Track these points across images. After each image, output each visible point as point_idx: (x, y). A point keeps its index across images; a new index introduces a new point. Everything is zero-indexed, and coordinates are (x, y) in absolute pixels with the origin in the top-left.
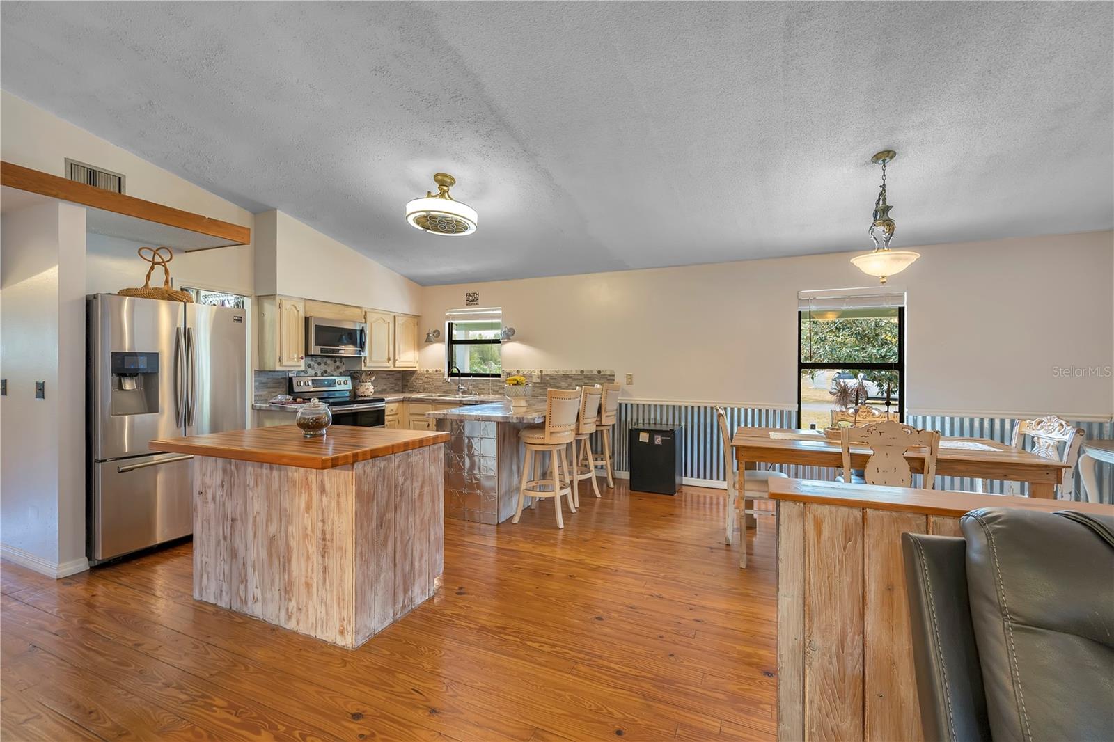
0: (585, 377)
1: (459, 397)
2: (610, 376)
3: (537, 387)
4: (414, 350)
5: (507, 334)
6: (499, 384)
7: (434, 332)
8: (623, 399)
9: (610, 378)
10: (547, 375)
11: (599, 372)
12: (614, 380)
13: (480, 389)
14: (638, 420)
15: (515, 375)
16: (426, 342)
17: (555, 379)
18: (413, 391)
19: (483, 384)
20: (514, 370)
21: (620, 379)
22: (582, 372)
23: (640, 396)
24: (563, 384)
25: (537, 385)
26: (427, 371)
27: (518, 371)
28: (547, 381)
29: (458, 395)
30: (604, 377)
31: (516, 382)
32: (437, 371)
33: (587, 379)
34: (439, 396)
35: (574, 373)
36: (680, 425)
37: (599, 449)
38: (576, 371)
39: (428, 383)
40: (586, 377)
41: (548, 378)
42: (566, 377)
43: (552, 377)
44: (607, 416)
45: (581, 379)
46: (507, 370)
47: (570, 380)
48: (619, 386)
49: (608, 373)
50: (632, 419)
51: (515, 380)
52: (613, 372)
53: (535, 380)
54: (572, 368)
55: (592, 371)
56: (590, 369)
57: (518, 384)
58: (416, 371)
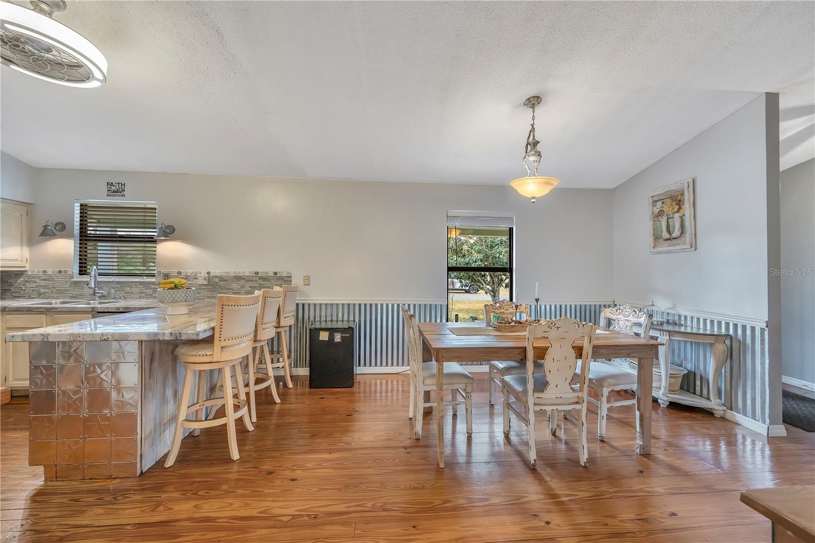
0: (259, 279)
1: (96, 304)
2: (286, 277)
3: (203, 289)
4: (22, 245)
5: (164, 231)
6: (153, 286)
7: (57, 224)
8: (300, 300)
9: (285, 280)
10: (216, 277)
11: (275, 273)
12: (291, 281)
13: (125, 293)
14: (315, 318)
15: (174, 277)
16: (41, 235)
17: (226, 280)
18: (20, 297)
19: (131, 287)
20: (174, 271)
21: (297, 281)
22: (257, 273)
23: (316, 296)
24: (235, 286)
25: (204, 287)
26: (45, 272)
27: (179, 273)
28: (216, 282)
29: (94, 300)
30: (281, 278)
31: (173, 285)
32: (60, 272)
33: (262, 281)
34: (63, 303)
35: (247, 274)
36: (354, 321)
37: (275, 349)
38: (250, 272)
39: (45, 287)
40: (261, 278)
41: (217, 280)
42: (238, 278)
43: (222, 279)
44: (285, 317)
45: (257, 280)
46: (165, 271)
47: (243, 282)
48: (298, 287)
49: (284, 274)
50: (309, 318)
51: (171, 283)
52: (290, 273)
53: (201, 281)
54: (246, 269)
55: (267, 273)
56: (265, 270)
57: (176, 287)
58: (26, 271)
